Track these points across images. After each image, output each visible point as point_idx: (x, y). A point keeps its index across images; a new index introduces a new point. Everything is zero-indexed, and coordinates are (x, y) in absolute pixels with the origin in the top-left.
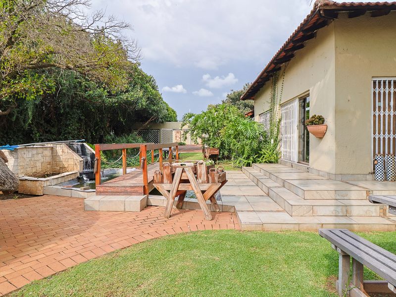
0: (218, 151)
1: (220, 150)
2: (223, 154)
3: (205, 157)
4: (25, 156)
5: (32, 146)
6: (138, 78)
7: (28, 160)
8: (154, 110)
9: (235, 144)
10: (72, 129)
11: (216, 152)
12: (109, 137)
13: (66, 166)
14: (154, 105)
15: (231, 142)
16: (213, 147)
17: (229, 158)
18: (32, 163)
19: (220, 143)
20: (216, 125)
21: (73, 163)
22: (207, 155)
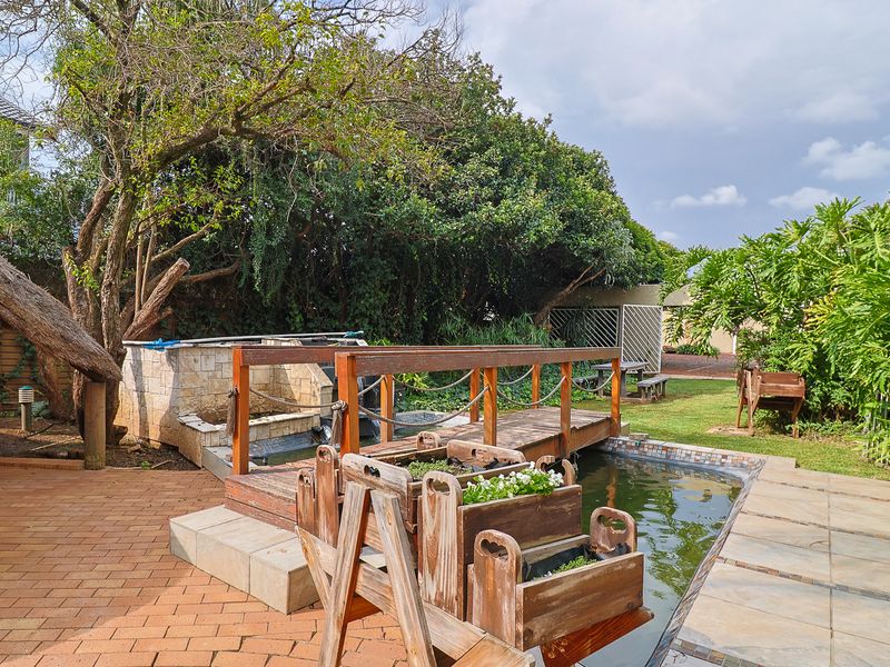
0: (802, 384)
1: (810, 383)
2: (826, 398)
3: (745, 401)
4: (197, 367)
5: (218, 345)
6: (537, 158)
7: (205, 376)
8: (585, 250)
9: (874, 366)
10: (367, 305)
11: (792, 389)
12: (449, 327)
13: (296, 398)
14: (589, 234)
15: (854, 357)
16: (782, 368)
17: (850, 415)
18: (217, 385)
19: (809, 356)
20: (795, 286)
21: (309, 392)
22: (753, 396)
